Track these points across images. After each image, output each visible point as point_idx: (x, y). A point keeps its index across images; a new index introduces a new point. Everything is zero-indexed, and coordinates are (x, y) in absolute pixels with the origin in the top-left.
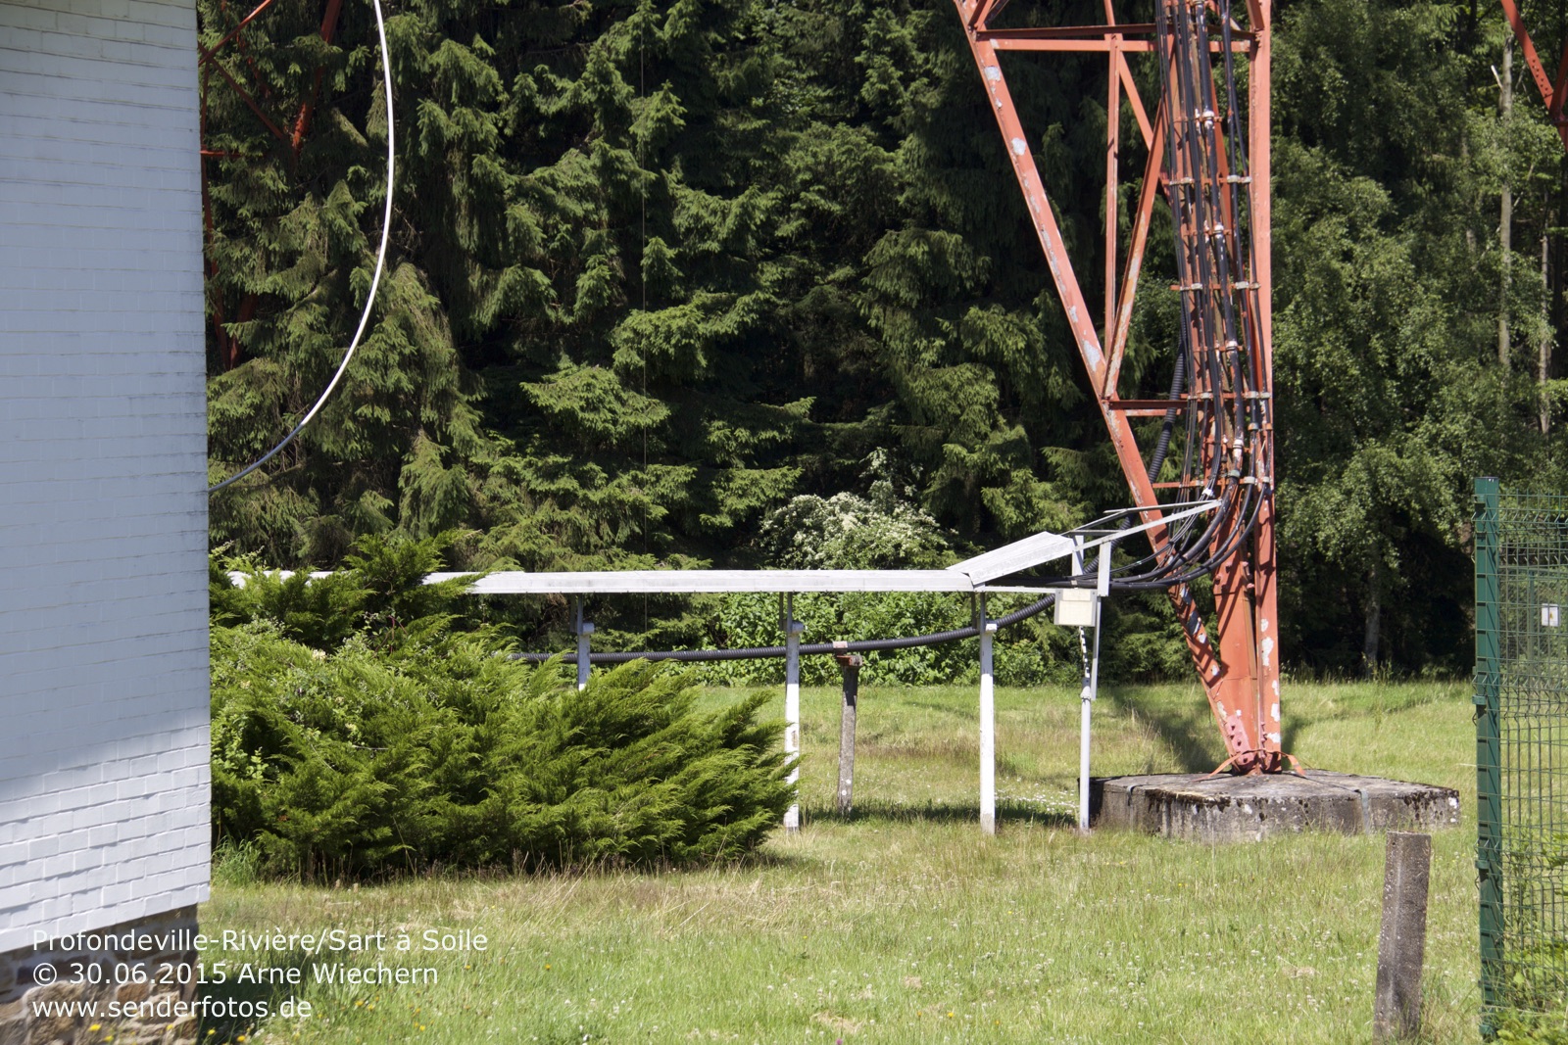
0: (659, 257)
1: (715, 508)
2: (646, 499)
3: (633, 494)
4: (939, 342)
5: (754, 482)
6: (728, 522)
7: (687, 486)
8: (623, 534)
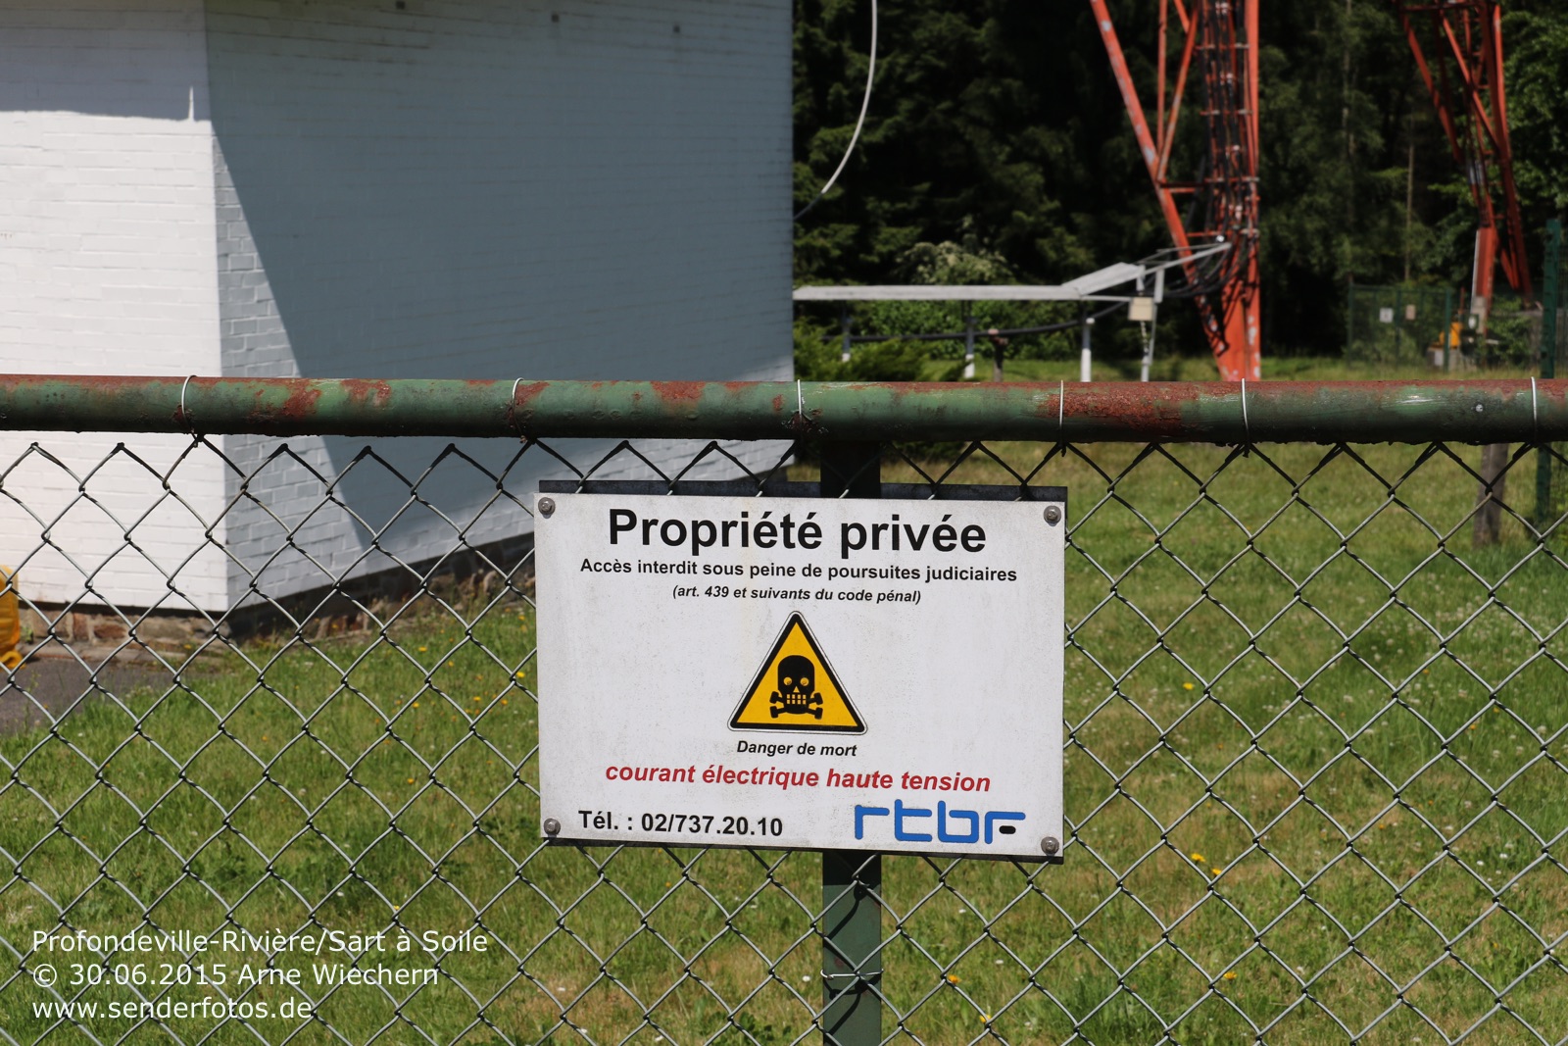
0: (839, 95)
1: (869, 250)
2: (829, 245)
3: (821, 242)
4: (1007, 149)
5: (893, 236)
6: (875, 259)
7: (854, 237)
8: (815, 266)
